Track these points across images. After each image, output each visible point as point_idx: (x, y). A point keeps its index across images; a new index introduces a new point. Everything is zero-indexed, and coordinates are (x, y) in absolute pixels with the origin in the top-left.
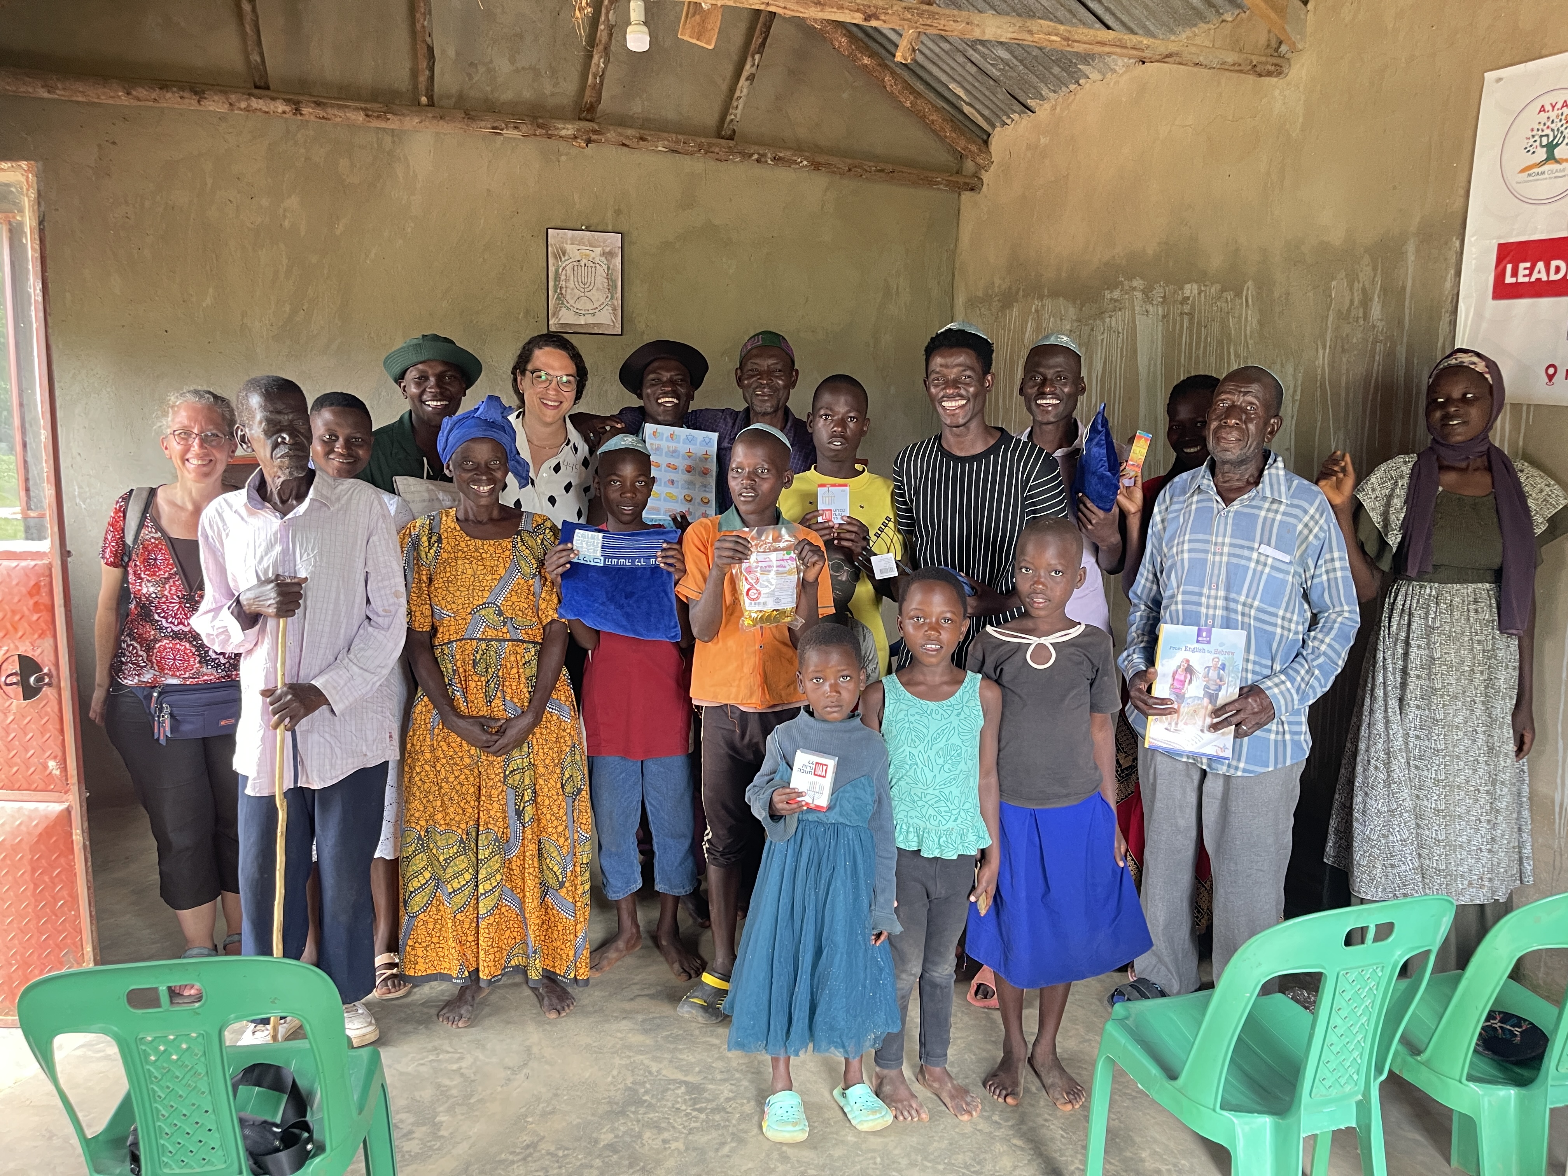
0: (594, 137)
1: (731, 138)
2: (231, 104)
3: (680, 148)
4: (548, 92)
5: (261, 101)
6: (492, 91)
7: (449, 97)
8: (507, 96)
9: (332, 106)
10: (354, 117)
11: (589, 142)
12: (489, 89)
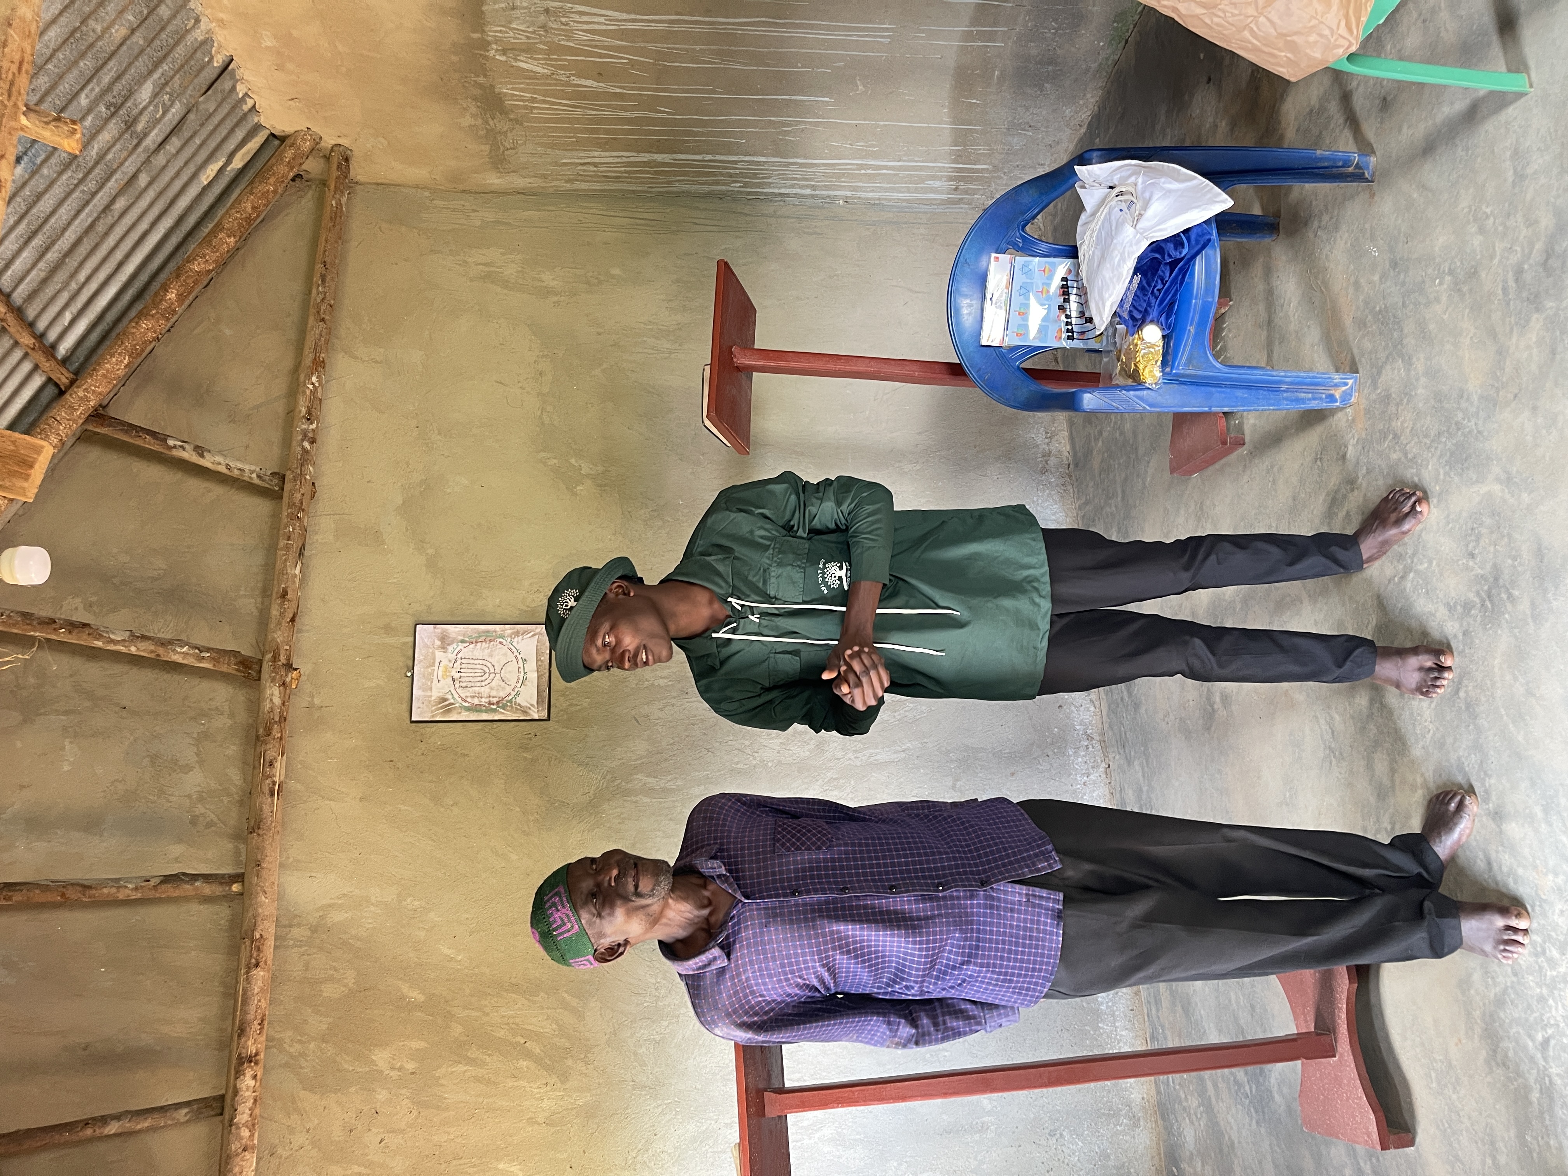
0: (283, 659)
1: (283, 477)
2: (244, 1150)
3: (295, 544)
4: (230, 722)
5: (239, 1109)
6: (229, 795)
7: (237, 852)
8: (235, 776)
9: (244, 1012)
10: (260, 983)
11: (289, 667)
12: (226, 800)
